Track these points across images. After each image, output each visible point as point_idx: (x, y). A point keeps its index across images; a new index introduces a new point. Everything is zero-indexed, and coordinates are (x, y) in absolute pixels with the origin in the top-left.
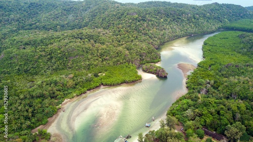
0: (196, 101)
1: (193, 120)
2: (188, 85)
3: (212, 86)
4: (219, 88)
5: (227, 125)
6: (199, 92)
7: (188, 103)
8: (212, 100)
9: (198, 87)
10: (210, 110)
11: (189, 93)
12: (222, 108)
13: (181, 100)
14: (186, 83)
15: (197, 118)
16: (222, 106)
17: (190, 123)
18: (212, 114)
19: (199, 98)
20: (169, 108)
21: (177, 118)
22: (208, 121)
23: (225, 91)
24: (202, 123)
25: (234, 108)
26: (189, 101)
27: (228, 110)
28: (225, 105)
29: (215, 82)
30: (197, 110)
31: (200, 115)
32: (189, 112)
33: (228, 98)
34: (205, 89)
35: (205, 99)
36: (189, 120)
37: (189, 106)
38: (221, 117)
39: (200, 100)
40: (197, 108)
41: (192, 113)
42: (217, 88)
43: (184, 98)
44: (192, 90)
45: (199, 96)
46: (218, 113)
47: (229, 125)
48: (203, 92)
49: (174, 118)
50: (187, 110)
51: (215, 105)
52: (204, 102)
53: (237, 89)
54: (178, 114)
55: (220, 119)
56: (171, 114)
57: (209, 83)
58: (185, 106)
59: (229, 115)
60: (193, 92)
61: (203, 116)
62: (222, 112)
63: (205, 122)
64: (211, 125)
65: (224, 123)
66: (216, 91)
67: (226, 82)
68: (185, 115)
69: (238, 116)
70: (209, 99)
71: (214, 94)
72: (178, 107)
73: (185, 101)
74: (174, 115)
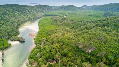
0: (40, 49)
1: (41, 58)
2: (35, 42)
3: (45, 40)
4: (49, 41)
5: (54, 55)
6: (41, 44)
7: (37, 51)
8: (47, 46)
9: (40, 42)
10: (47, 51)
11: (37, 46)
12: (51, 49)
13: (33, 50)
14: (34, 42)
15: (42, 56)
16: (51, 48)
17: (40, 59)
18: (48, 52)
19: (41, 47)
20: (29, 56)
21: (33, 59)
22: (47, 56)
23: (50, 41)
24: (45, 58)
25: (55, 47)
26: (37, 50)
27: (54, 49)
28: (52, 47)
29: (46, 39)
30: (41, 53)
31: (43, 54)
32: (39, 55)
33: (52, 44)
34: (43, 43)
35: (44, 47)
36: (39, 58)
37: (38, 52)
38: (52, 53)
39: (42, 48)
40: (41, 52)
41: (40, 55)
42: (48, 41)
43: (35, 49)
44: (38, 44)
45: (41, 46)
46: (50, 51)
47: (55, 55)
48: (42, 44)
49: (32, 60)
50: (37, 54)
51: (48, 48)
52: (44, 48)
53: (55, 39)
54: (33, 57)
55: (51, 54)
56: (30, 58)
57: (44, 40)
58: (36, 53)
59: (54, 51)
60: (38, 45)
61: (45, 55)
62: (51, 50)
63: (46, 57)
64: (49, 57)
65: (53, 55)
66: (47, 42)
67: (50, 38)
68: (37, 57)
69: (57, 50)
70: (45, 46)
71: (47, 44)
72: (33, 54)
73: (35, 50)
74: (32, 58)
